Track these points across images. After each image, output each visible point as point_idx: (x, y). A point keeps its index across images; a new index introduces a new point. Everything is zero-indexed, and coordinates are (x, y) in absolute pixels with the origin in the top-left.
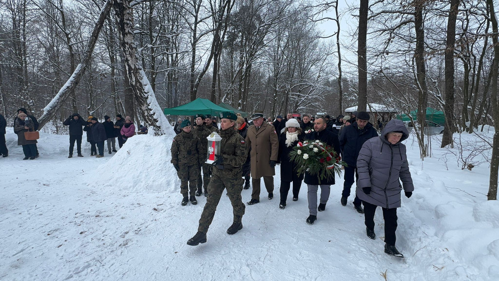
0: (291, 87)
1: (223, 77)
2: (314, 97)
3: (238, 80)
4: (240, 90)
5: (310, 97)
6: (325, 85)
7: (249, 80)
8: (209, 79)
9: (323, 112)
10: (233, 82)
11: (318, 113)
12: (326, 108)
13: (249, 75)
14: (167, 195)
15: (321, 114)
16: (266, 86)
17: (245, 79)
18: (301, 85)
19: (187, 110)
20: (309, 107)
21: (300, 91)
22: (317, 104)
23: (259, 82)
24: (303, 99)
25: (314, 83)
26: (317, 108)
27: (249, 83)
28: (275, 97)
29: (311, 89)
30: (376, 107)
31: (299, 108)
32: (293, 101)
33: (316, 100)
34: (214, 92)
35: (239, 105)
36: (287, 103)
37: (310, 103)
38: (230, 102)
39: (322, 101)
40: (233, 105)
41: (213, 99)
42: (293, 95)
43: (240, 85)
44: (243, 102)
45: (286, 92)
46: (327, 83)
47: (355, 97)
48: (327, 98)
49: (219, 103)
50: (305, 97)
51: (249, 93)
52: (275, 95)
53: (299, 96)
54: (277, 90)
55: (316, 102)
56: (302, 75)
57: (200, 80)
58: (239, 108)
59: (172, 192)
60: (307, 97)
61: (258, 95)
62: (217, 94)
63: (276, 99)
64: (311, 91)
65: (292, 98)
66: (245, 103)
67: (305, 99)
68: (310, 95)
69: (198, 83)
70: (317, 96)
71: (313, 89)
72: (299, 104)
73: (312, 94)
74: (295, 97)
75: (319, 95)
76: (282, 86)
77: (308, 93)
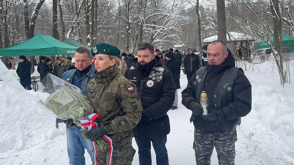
0: (144, 18)
2: (170, 28)
3: (83, 11)
4: (87, 23)
5: (166, 29)
6: (180, 14)
7: (97, 12)
8: (46, 11)
9: (180, 44)
10: (78, 14)
11: (175, 46)
12: (183, 39)
13: (97, 5)
15: (179, 46)
16: (117, 18)
17: (92, 10)
18: (155, 15)
19: (25, 49)
20: (165, 39)
21: (154, 23)
22: (174, 35)
23: (109, 14)
24: (158, 31)
25: (169, 12)
26: (173, 40)
27: (96, 15)
28: (128, 30)
29: (167, 20)
30: (235, 35)
31: (155, 41)
32: (148, 33)
33: (173, 31)
34: (55, 26)
35: (88, 40)
36: (141, 37)
37: (166, 35)
38: (77, 38)
39: (179, 32)
40: (81, 41)
41: (55, 35)
42: (147, 27)
43: (87, 17)
44: (92, 37)
45: (140, 24)
46: (183, 12)
47: (213, 26)
48: (184, 28)
49: (64, 39)
50: (161, 29)
51: (98, 27)
52: (127, 27)
53: (154, 27)
54: (130, 22)
56: (155, 4)
57: (37, 12)
60: (163, 28)
61: (108, 28)
62: (59, 29)
63: (129, 32)
64: (166, 22)
65: (147, 30)
66: (94, 38)
67: (160, 31)
68: (165, 26)
69: (35, 16)
70: (173, 27)
71: (168, 19)
72: (155, 36)
73: (168, 25)
74: (150, 29)
75: (175, 26)
76: (134, 17)
77: (164, 24)
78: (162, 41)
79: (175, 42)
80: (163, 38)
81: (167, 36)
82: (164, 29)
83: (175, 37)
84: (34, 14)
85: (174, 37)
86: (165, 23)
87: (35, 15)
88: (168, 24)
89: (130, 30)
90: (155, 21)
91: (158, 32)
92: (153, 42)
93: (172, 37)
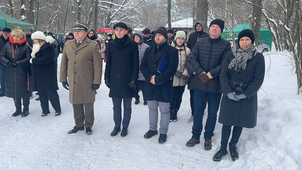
2: (130, 8)
5: (125, 8)
9: (141, 27)
11: (135, 29)
12: (145, 22)
15: (140, 29)
20: (124, 20)
22: (133, 17)
24: (117, 10)
26: (133, 22)
31: (113, 22)
32: (105, 12)
33: (133, 12)
35: (23, 12)
36: (96, 15)
37: (125, 16)
39: (139, 14)
42: (103, 4)
50: (120, 8)
53: (111, 6)
55: (132, 15)
58: (23, 17)
60: (122, 8)
63: (80, 7)
65: (103, 8)
67: (119, 11)
68: (125, 5)
70: (133, 7)
72: (112, 16)
74: (106, 7)
75: (135, 6)
77: (123, 3)
79: (135, 25)
80: (122, 19)
81: (126, 18)
82: (123, 9)
85: (134, 19)
88: (128, 4)
89: (81, 5)
91: (116, 12)
92: (110, 23)
93: (132, 18)
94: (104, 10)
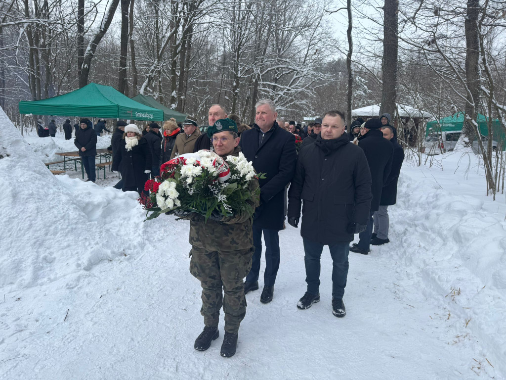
0: (261, 72)
1: (141, 48)
2: (300, 90)
3: (167, 55)
4: (173, 72)
5: (293, 91)
6: (316, 70)
7: (189, 56)
8: (114, 48)
9: (313, 116)
10: (159, 58)
11: (305, 119)
12: (318, 109)
13: (189, 46)
14: (13, 294)
15: (311, 119)
16: (219, 69)
17: (182, 53)
18: (278, 69)
19: (69, 106)
20: (292, 106)
21: (276, 80)
22: (304, 102)
23: (208, 61)
24: (281, 93)
25: (299, 65)
26: (301, 109)
27: (188, 62)
28: (236, 88)
29: (295, 77)
33: (303, 95)
34: (123, 73)
35: (173, 100)
36: (254, 101)
37: (292, 101)
38: (156, 95)
39: (312, 98)
40: (161, 99)
41: (123, 87)
42: (264, 86)
43: (174, 64)
44: (179, 95)
45: (254, 80)
46: (318, 68)
47: (365, 91)
48: (320, 93)
49: (135, 95)
50: (285, 91)
51: (190, 80)
52: (235, 84)
53: (274, 88)
54: (239, 75)
55: (303, 99)
56: (279, 51)
57: (94, 47)
58: (174, 106)
59: (28, 286)
60: (288, 90)
61: (205, 84)
62: (130, 80)
63: (236, 91)
64: (294, 80)
65: (264, 91)
66: (182, 97)
67: (284, 94)
68: (292, 86)
69: (91, 54)
70: (304, 89)
71: (297, 77)
73: (297, 86)
74: (268, 89)
75: (307, 87)
76: (246, 69)
77: (290, 84)
78: (285, 109)
79: (305, 112)
80: (287, 105)
81: (293, 103)
82: (290, 92)
83: (306, 105)
84: (88, 51)
85: (304, 104)
86: (291, 81)
87: (91, 52)
88: (297, 84)
89: (238, 89)
90: (277, 78)
91: (280, 96)
93: (302, 104)
94: (266, 93)
